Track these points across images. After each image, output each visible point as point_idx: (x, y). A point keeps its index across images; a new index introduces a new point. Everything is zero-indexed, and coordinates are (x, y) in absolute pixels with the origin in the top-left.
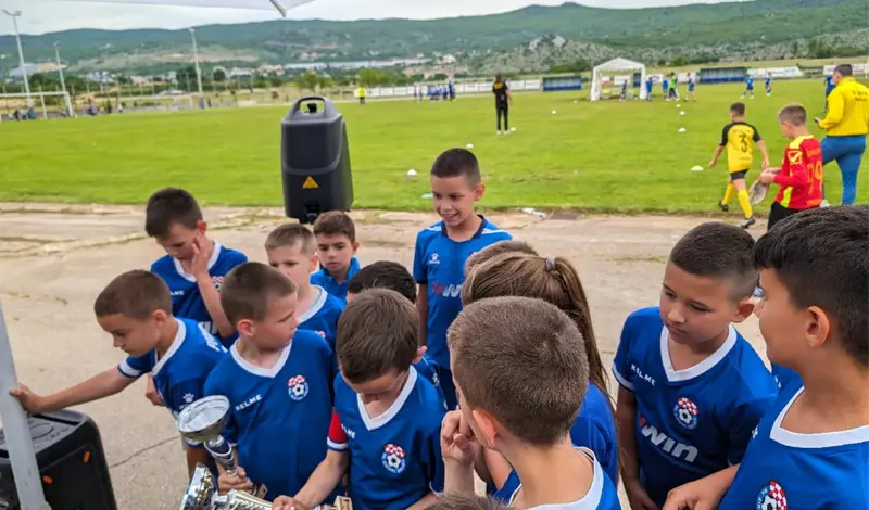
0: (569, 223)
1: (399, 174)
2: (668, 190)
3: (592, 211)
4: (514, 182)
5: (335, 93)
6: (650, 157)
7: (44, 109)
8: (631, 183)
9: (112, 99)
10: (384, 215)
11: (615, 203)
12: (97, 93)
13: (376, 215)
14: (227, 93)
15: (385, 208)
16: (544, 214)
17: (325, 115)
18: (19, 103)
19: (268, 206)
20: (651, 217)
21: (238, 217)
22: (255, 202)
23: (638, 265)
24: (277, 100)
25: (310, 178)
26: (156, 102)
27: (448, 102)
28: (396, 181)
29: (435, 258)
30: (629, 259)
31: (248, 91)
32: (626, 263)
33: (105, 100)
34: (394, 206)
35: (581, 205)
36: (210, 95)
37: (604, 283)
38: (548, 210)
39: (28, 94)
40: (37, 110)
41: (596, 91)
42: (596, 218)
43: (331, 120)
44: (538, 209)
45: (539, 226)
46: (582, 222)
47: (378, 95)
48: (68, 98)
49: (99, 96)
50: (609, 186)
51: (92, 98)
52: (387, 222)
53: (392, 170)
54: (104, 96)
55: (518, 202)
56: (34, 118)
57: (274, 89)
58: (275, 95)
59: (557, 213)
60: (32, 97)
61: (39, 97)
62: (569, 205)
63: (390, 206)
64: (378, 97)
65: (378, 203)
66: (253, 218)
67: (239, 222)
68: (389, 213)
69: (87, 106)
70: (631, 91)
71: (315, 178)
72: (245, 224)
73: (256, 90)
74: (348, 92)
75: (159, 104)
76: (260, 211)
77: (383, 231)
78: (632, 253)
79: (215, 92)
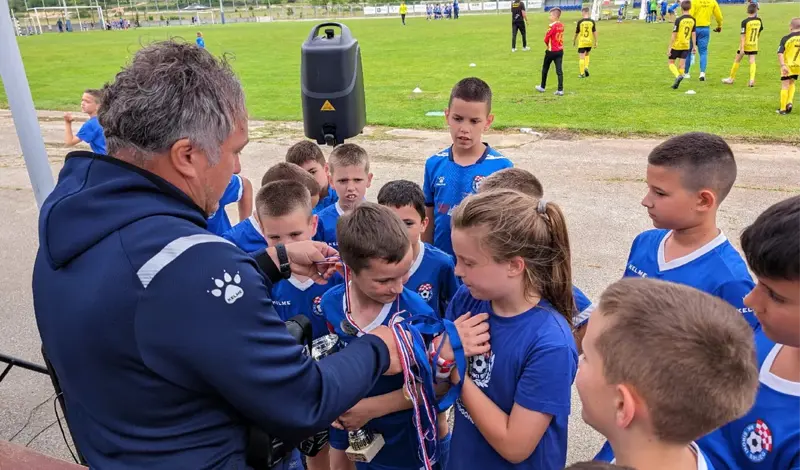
0: (565, 143)
1: (405, 91)
2: (661, 113)
3: (586, 132)
4: (513, 101)
5: (346, 10)
6: (645, 80)
7: (80, 21)
8: (625, 105)
9: (140, 13)
10: (391, 132)
11: (608, 125)
12: (126, 7)
13: (384, 131)
14: (245, 8)
15: (392, 125)
16: (541, 134)
17: (342, 41)
18: (57, 15)
19: (286, 120)
20: (642, 140)
21: (258, 130)
22: (274, 116)
23: (627, 185)
24: (291, 16)
25: (327, 102)
26: (180, 17)
27: (453, 20)
28: (402, 99)
29: (441, 181)
30: (618, 179)
31: (265, 7)
32: (616, 182)
33: (134, 14)
34: (401, 123)
35: (576, 126)
36: (229, 9)
37: (594, 202)
38: (545, 130)
39: (65, 7)
40: (73, 22)
41: (596, 12)
42: (590, 139)
43: (348, 46)
44: (536, 128)
45: (535, 145)
46: (576, 143)
47: (386, 12)
48: (100, 11)
49: (129, 9)
50: (603, 108)
51: (122, 11)
52: (394, 138)
53: (399, 87)
54: (133, 9)
55: (517, 122)
56: (71, 31)
57: (288, 6)
58: (290, 12)
59: (554, 134)
60: (68, 10)
61: (75, 10)
62: (564, 125)
63: (396, 123)
64: (386, 15)
65: (386, 120)
66: (272, 131)
67: (260, 134)
68: (395, 130)
69: (118, 19)
70: (631, 12)
71: (331, 102)
72: (265, 137)
73: (273, 6)
74: (358, 9)
75: (183, 19)
76: (278, 124)
77: (390, 147)
78: (622, 173)
79: (235, 8)
